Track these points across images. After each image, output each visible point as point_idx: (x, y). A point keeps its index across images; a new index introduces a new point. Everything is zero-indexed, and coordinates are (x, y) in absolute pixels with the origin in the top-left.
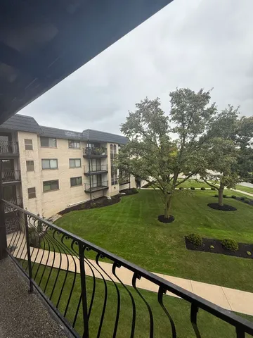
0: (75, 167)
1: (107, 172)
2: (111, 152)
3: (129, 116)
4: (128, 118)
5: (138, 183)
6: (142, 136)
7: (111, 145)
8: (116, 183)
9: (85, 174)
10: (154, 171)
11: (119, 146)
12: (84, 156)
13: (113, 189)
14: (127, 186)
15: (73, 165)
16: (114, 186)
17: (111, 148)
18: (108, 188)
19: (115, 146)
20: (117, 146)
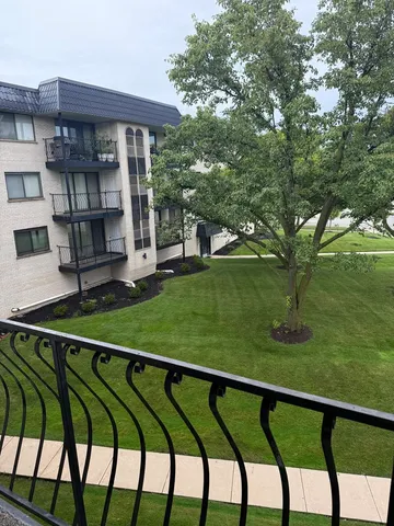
0: (25, 199)
1: (122, 213)
2: (130, 151)
3: (194, 33)
4: (192, 41)
5: (205, 243)
6: (230, 99)
7: (129, 132)
8: (147, 243)
9: (56, 218)
10: (266, 206)
11: (152, 133)
12: (49, 165)
13: (140, 259)
14: (175, 252)
15: (17, 193)
16: (140, 253)
17: (129, 141)
18: (125, 258)
19: (139, 134)
20: (146, 133)
